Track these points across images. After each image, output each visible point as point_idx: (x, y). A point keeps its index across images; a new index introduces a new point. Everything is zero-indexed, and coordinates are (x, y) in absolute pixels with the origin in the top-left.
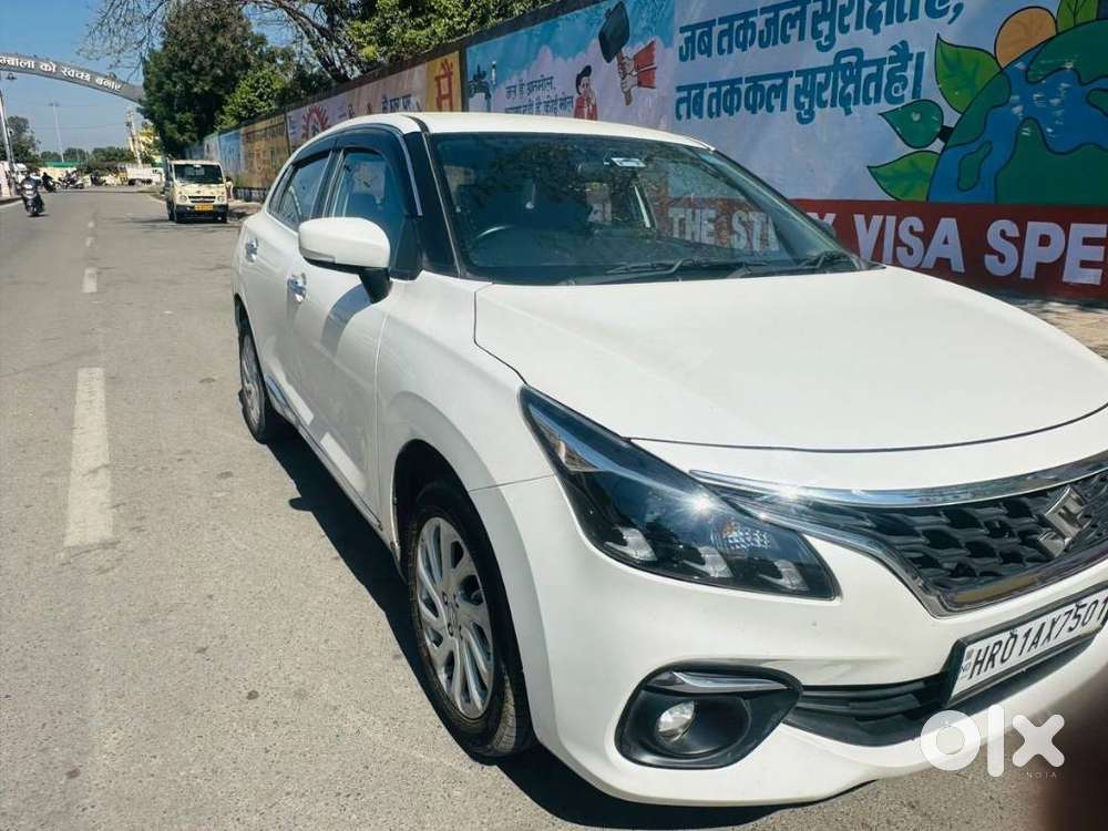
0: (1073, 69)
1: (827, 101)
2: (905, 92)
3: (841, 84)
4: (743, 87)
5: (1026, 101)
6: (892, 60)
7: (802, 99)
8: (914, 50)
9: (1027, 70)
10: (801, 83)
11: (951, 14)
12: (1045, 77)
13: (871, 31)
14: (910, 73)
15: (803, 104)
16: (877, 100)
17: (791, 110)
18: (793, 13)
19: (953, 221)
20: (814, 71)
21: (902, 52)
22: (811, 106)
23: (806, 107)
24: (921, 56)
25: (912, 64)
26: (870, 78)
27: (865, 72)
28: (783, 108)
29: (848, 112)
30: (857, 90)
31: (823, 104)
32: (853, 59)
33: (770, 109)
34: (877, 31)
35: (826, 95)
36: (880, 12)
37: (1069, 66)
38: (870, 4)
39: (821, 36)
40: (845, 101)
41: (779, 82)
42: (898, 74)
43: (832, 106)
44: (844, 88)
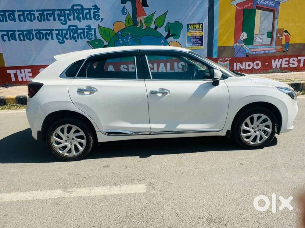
0: (131, 34)
1: (68, 38)
2: (92, 37)
3: (72, 34)
4: (34, 33)
5: (122, 40)
6: (87, 29)
7: (59, 37)
8: (93, 27)
9: (121, 34)
10: (58, 33)
11: (100, 20)
12: (125, 36)
13: (79, 21)
14: (93, 32)
15: (60, 38)
16: (85, 38)
17: (55, 40)
18: (50, 13)
19: (112, 66)
20: (62, 30)
21: (89, 28)
22: (63, 38)
23: (61, 39)
24: (95, 29)
25: (93, 31)
26: (81, 33)
27: (79, 31)
28: (52, 39)
29: (76, 41)
30: (78, 35)
31: (67, 39)
32: (75, 28)
33: (47, 39)
34: (80, 21)
35: (68, 36)
36: (80, 17)
37: (130, 34)
38: (77, 15)
39: (62, 21)
40: (74, 38)
41: (49, 32)
42: (89, 32)
43: (70, 39)
44: (73, 35)
